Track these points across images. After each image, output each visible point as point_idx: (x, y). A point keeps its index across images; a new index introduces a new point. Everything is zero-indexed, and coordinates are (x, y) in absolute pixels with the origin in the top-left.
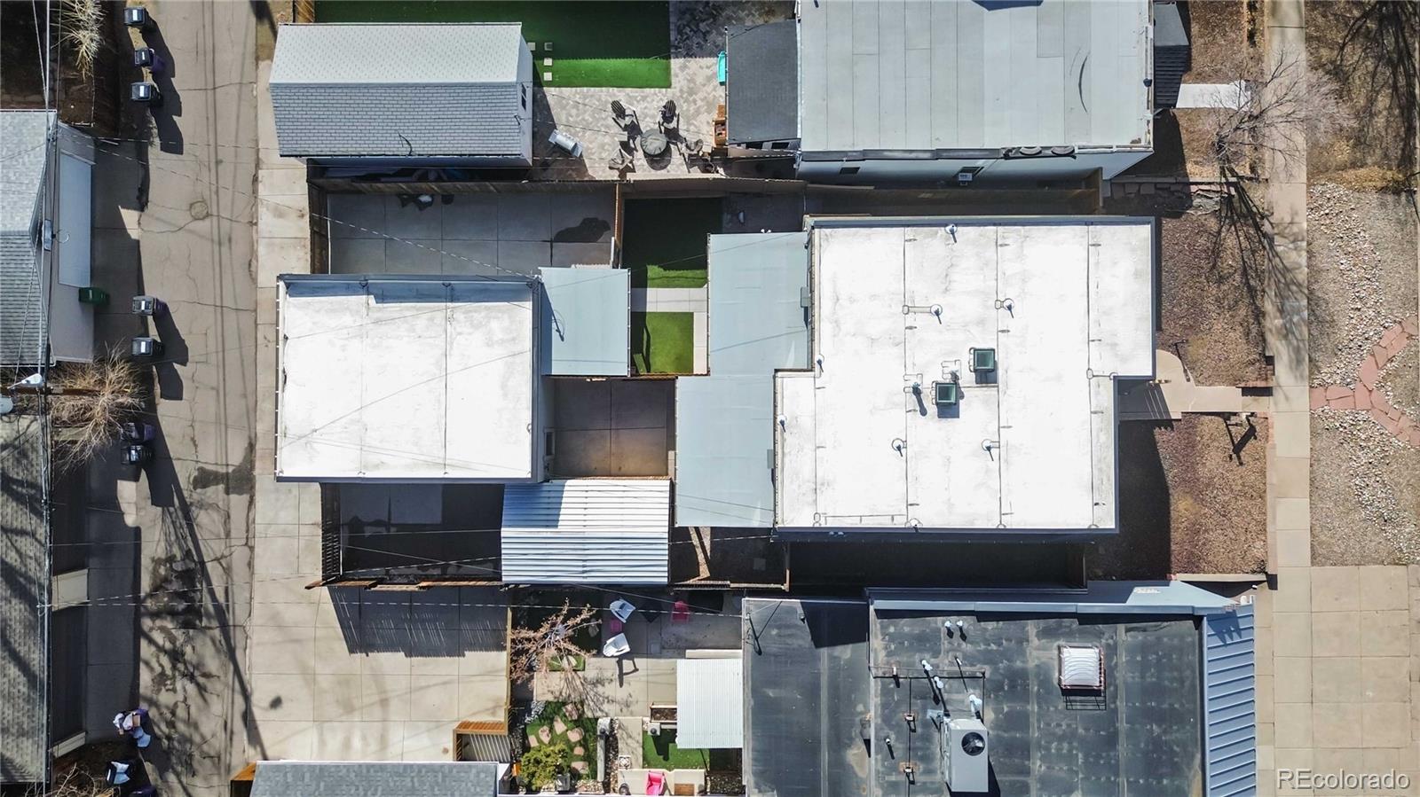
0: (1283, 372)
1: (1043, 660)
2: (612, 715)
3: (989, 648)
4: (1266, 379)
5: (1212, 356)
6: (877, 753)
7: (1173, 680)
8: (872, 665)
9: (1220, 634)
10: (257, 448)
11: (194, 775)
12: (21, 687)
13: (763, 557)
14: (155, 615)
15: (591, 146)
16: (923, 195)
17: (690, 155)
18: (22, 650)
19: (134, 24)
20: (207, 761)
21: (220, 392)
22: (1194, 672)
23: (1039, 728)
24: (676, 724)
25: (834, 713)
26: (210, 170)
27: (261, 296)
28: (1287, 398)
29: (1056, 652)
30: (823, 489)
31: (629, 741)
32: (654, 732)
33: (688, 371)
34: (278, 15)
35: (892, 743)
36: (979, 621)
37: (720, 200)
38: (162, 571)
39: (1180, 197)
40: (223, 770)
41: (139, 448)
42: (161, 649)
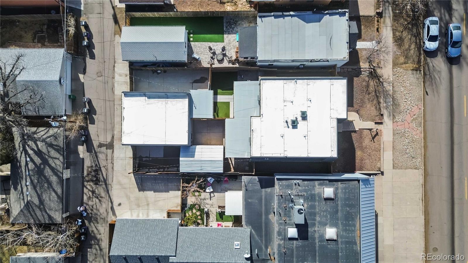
0: (386, 118)
1: (319, 191)
2: (208, 208)
3: (306, 188)
4: (381, 120)
5: (367, 114)
6: (277, 215)
7: (353, 196)
8: (275, 192)
9: (364, 184)
10: (114, 137)
11: (98, 223)
12: (55, 198)
13: (248, 166)
14: (88, 181)
15: (203, 58)
16: (290, 71)
17: (229, 60)
18: (56, 189)
19: (83, 25)
20: (102, 220)
21: (105, 123)
22: (358, 194)
23: (318, 209)
24: (225, 210)
25: (266, 205)
26: (102, 64)
27: (115, 97)
28: (387, 125)
29: (323, 189)
30: (263, 147)
31: (213, 215)
32: (219, 212)
33: (228, 117)
34: (121, 23)
35: (281, 213)
36: (303, 181)
37: (237, 72)
38: (90, 170)
39: (359, 72)
40: (106, 222)
41: (84, 137)
42: (89, 190)
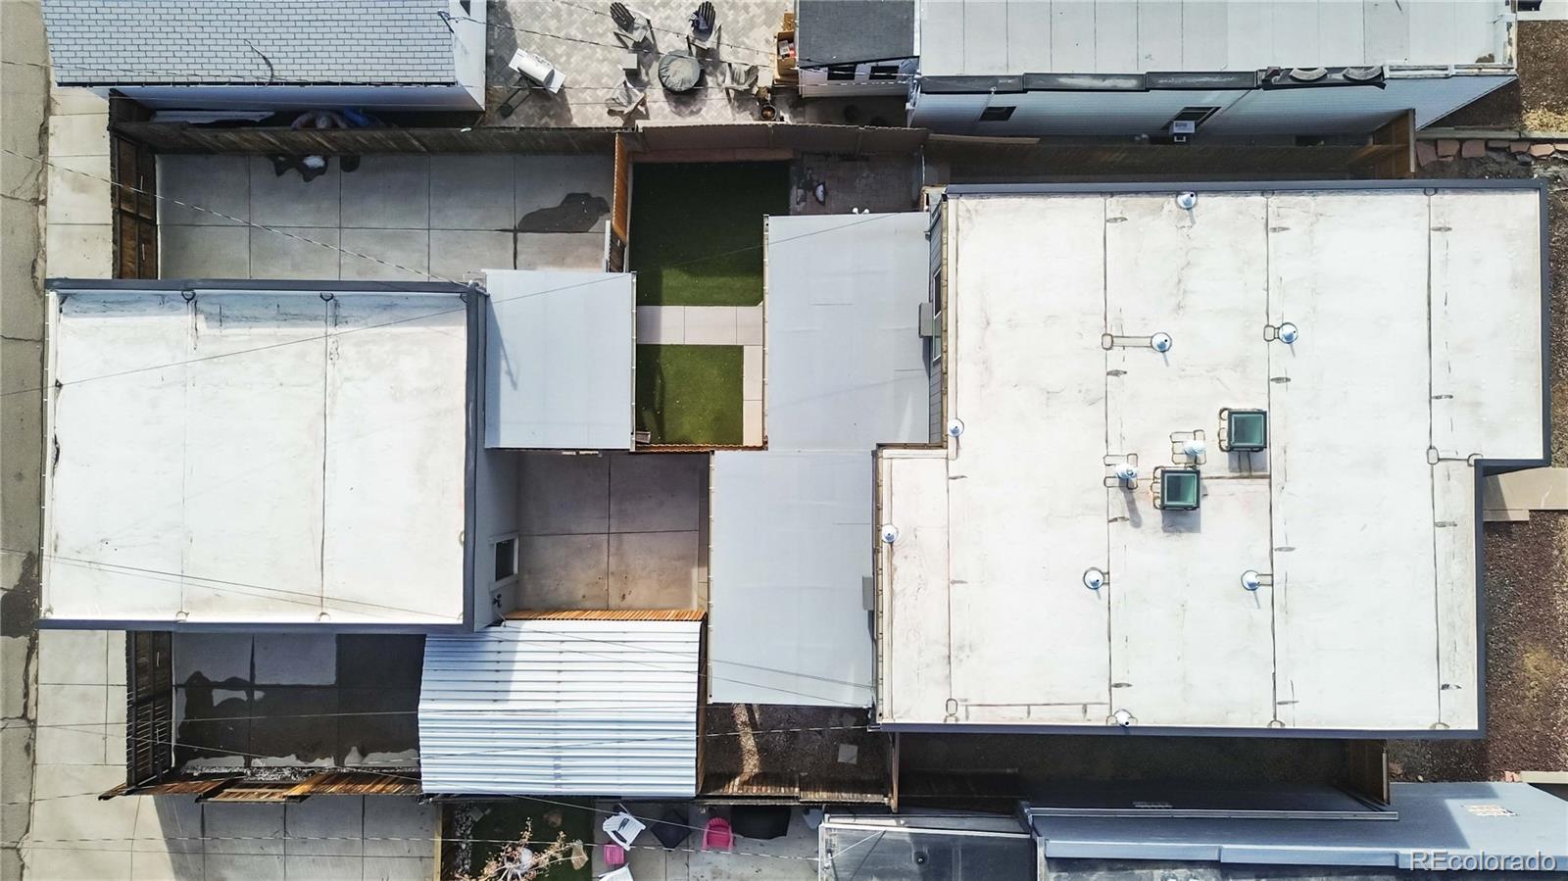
13: (854, 742)
17: (737, 91)
30: (962, 656)
33: (733, 441)
36: (1224, 876)
37: (785, 164)
